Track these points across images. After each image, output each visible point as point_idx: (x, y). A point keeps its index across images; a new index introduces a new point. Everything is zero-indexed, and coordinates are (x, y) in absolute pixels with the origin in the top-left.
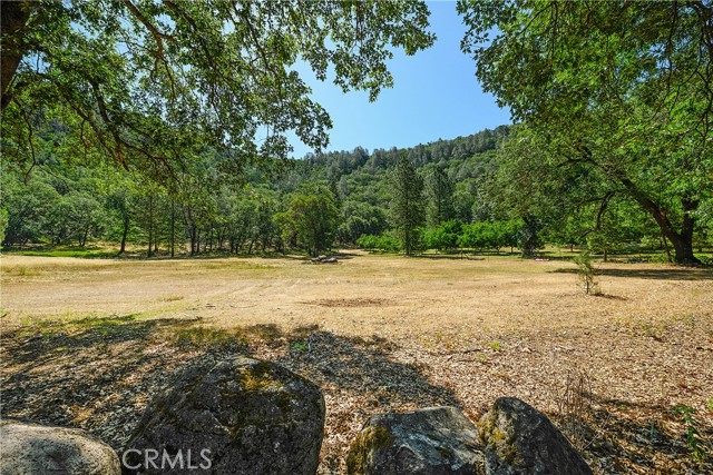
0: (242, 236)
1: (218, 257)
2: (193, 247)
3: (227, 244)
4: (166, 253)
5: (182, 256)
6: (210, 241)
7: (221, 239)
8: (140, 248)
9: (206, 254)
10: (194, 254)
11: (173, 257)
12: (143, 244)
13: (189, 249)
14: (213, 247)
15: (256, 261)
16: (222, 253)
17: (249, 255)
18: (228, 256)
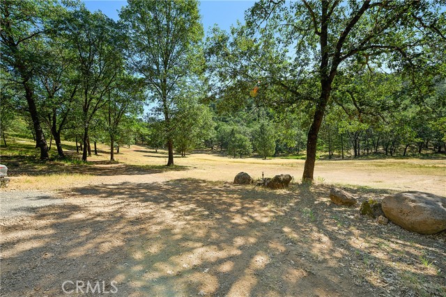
0: (396, 142)
1: (376, 159)
2: (355, 152)
3: (381, 149)
4: (339, 156)
5: (349, 158)
6: (367, 147)
7: (376, 145)
8: (323, 154)
9: (365, 156)
10: (357, 156)
11: (343, 159)
12: (326, 152)
13: (353, 154)
14: (370, 151)
15: (415, 161)
16: (378, 155)
17: (405, 156)
18: (384, 158)
